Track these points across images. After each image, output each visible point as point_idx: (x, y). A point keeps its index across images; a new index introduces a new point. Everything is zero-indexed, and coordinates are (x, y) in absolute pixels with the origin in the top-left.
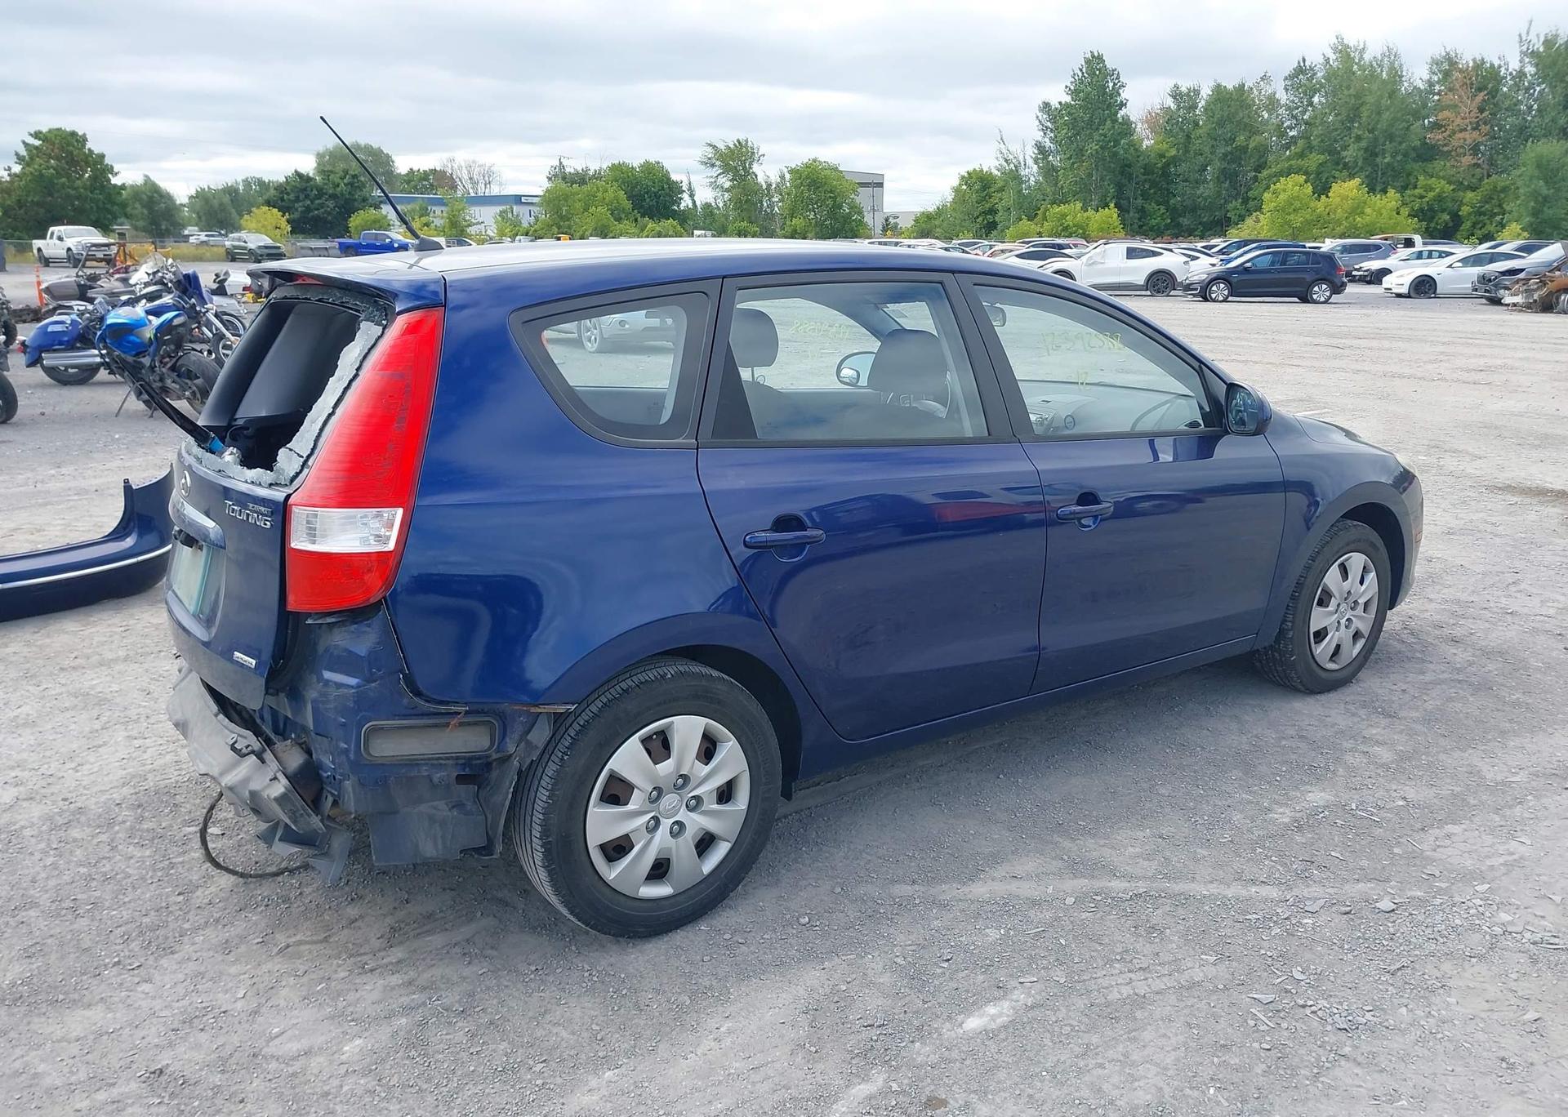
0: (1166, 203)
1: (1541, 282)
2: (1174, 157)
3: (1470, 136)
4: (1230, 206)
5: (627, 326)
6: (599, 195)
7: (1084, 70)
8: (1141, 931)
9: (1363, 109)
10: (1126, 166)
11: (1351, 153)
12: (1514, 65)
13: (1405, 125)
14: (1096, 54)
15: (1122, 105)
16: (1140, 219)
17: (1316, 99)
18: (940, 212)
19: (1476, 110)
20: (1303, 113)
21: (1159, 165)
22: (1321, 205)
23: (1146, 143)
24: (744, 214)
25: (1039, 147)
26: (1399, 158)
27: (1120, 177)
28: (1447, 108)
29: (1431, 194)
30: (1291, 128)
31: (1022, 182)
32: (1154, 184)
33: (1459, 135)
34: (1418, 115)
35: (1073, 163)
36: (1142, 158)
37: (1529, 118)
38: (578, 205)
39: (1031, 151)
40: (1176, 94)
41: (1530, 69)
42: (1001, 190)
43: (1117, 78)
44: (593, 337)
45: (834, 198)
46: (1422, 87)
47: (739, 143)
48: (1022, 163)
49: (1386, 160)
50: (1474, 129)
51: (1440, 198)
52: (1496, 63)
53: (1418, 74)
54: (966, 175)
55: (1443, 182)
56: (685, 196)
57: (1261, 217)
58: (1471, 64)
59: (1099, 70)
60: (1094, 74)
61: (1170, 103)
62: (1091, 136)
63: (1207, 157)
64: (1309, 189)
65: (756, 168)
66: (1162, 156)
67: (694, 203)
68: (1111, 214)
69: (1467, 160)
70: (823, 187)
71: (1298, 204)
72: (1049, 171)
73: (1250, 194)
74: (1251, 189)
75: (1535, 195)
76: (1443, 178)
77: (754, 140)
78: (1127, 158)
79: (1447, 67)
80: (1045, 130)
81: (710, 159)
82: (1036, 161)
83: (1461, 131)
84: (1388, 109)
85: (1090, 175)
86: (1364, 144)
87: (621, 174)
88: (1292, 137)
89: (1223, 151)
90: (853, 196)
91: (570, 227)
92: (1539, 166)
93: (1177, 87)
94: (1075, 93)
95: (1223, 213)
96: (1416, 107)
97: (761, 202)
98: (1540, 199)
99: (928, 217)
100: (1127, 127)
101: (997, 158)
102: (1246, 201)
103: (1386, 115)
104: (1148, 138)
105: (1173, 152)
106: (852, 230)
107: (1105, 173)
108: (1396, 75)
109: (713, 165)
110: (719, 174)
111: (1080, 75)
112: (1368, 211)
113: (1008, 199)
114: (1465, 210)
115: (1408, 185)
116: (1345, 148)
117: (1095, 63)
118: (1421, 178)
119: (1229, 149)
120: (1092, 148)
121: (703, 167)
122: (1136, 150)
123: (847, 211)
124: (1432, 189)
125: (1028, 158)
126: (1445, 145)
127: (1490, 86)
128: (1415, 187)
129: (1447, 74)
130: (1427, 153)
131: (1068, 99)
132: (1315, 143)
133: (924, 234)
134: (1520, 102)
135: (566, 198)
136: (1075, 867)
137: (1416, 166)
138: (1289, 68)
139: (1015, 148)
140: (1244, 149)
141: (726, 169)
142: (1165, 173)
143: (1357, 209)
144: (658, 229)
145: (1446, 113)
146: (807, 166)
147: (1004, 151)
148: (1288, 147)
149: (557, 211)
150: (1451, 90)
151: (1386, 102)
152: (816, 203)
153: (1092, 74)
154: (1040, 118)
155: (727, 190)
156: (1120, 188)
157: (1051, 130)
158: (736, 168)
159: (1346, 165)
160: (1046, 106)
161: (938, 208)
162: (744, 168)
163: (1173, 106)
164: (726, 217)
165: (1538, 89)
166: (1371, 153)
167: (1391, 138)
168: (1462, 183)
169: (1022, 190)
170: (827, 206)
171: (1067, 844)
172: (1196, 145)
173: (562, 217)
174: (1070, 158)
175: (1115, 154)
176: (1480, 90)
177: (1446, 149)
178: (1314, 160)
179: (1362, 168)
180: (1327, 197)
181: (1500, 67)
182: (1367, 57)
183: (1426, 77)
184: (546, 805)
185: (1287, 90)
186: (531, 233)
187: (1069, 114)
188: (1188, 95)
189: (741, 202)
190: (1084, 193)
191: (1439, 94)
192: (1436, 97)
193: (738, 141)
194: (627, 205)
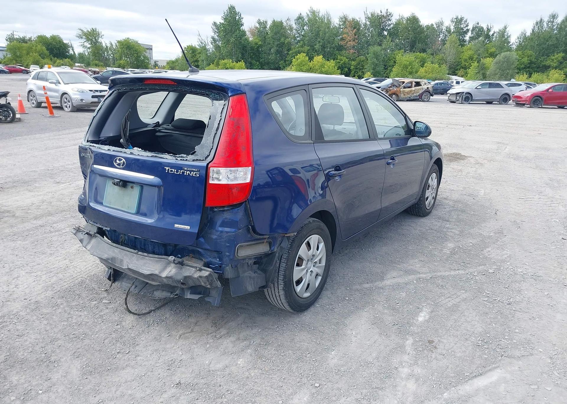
0: (259, 61)
1: (386, 91)
2: (261, 45)
3: (352, 43)
4: (280, 63)
5: (84, 101)
6: (34, 48)
7: (228, 11)
8: (439, 287)
9: (320, 32)
10: (244, 47)
11: (317, 47)
12: (364, 21)
13: (333, 38)
14: (232, 6)
15: (242, 25)
16: (250, 66)
17: (305, 28)
18: (177, 60)
19: (354, 35)
20: (301, 32)
21: (256, 47)
22: (311, 64)
23: (250, 39)
24: (97, 58)
25: (213, 38)
26: (332, 49)
27: (242, 51)
28: (345, 33)
29: (342, 62)
30: (298, 37)
31: (207, 51)
32: (254, 54)
33: (349, 43)
34: (336, 35)
35: (226, 45)
36: (249, 44)
37: (369, 38)
38: (24, 52)
39: (210, 40)
40: (259, 23)
41: (368, 23)
42: (200, 53)
43: (240, 15)
44: (68, 106)
45: (137, 53)
46: (337, 26)
47: (93, 29)
48: (207, 44)
49: (328, 50)
50: (353, 41)
51: (344, 63)
52: (358, 20)
53: (336, 21)
54: (186, 47)
55: (345, 58)
56: (70, 49)
57: (293, 67)
58: (351, 20)
59: (234, 12)
60: (232, 13)
61: (258, 25)
62: (232, 35)
63: (271, 45)
64: (307, 58)
65: (100, 40)
66: (256, 44)
67: (74, 52)
68: (242, 64)
69: (352, 51)
70: (132, 49)
71: (304, 63)
72: (217, 47)
73: (287, 59)
74: (286, 57)
75: (373, 63)
76: (345, 56)
77: (99, 29)
78: (245, 45)
79: (344, 20)
80: (215, 32)
81: (80, 35)
82: (212, 43)
83: (350, 41)
84: (328, 33)
85: (232, 49)
86: (321, 44)
87: (42, 39)
88: (298, 40)
89: (277, 43)
90: (144, 53)
91: (21, 61)
92: (374, 54)
93: (259, 20)
94: (225, 19)
95: (278, 65)
96: (336, 32)
97: (104, 54)
98: (375, 64)
99: (173, 62)
100: (244, 33)
101: (198, 42)
102: (285, 61)
103: (327, 35)
104: (251, 37)
105: (260, 43)
106: (145, 66)
107: (237, 49)
108: (329, 21)
109: (82, 38)
110: (85, 42)
111: (227, 12)
112: (326, 66)
113: (202, 57)
114: (352, 67)
115: (335, 58)
116: (315, 45)
117: (232, 9)
118: (339, 56)
119: (279, 43)
120: (232, 40)
121: (78, 38)
122: (248, 41)
123: (143, 59)
124: (342, 60)
125: (209, 42)
126: (345, 46)
127: (357, 27)
128: (337, 59)
129: (345, 22)
130: (340, 48)
131: (223, 21)
132: (306, 42)
133: (172, 69)
134: (366, 33)
135: (19, 49)
136: (408, 272)
137: (337, 52)
138: (296, 16)
139: (204, 38)
140: (284, 43)
141: (88, 39)
142: (258, 50)
143: (322, 66)
144: (62, 62)
145: (345, 35)
146: (125, 41)
147: (201, 39)
148: (297, 43)
149: (15, 54)
150: (346, 28)
151: (327, 30)
152: (130, 55)
153: (231, 13)
154: (213, 28)
155: (89, 48)
156: (243, 54)
157: (217, 33)
158: (92, 39)
159: (316, 50)
160: (215, 24)
161: (176, 59)
162: (96, 40)
163: (258, 27)
164: (89, 58)
165: (371, 29)
166: (323, 47)
167: (329, 42)
168: (351, 58)
169: (207, 54)
170: (135, 56)
171: (398, 266)
172: (268, 41)
173: (17, 57)
174: (225, 43)
175: (241, 42)
176: (354, 28)
177: (345, 47)
178: (307, 48)
179: (321, 52)
180: (313, 61)
181: (359, 21)
182: (320, 15)
183: (338, 23)
184: (285, 268)
185: (296, 24)
186: (2, 63)
187: (223, 27)
188: (263, 23)
189: (95, 53)
190: (230, 55)
191: (342, 29)
192: (342, 30)
193: (92, 29)
194: (47, 52)
